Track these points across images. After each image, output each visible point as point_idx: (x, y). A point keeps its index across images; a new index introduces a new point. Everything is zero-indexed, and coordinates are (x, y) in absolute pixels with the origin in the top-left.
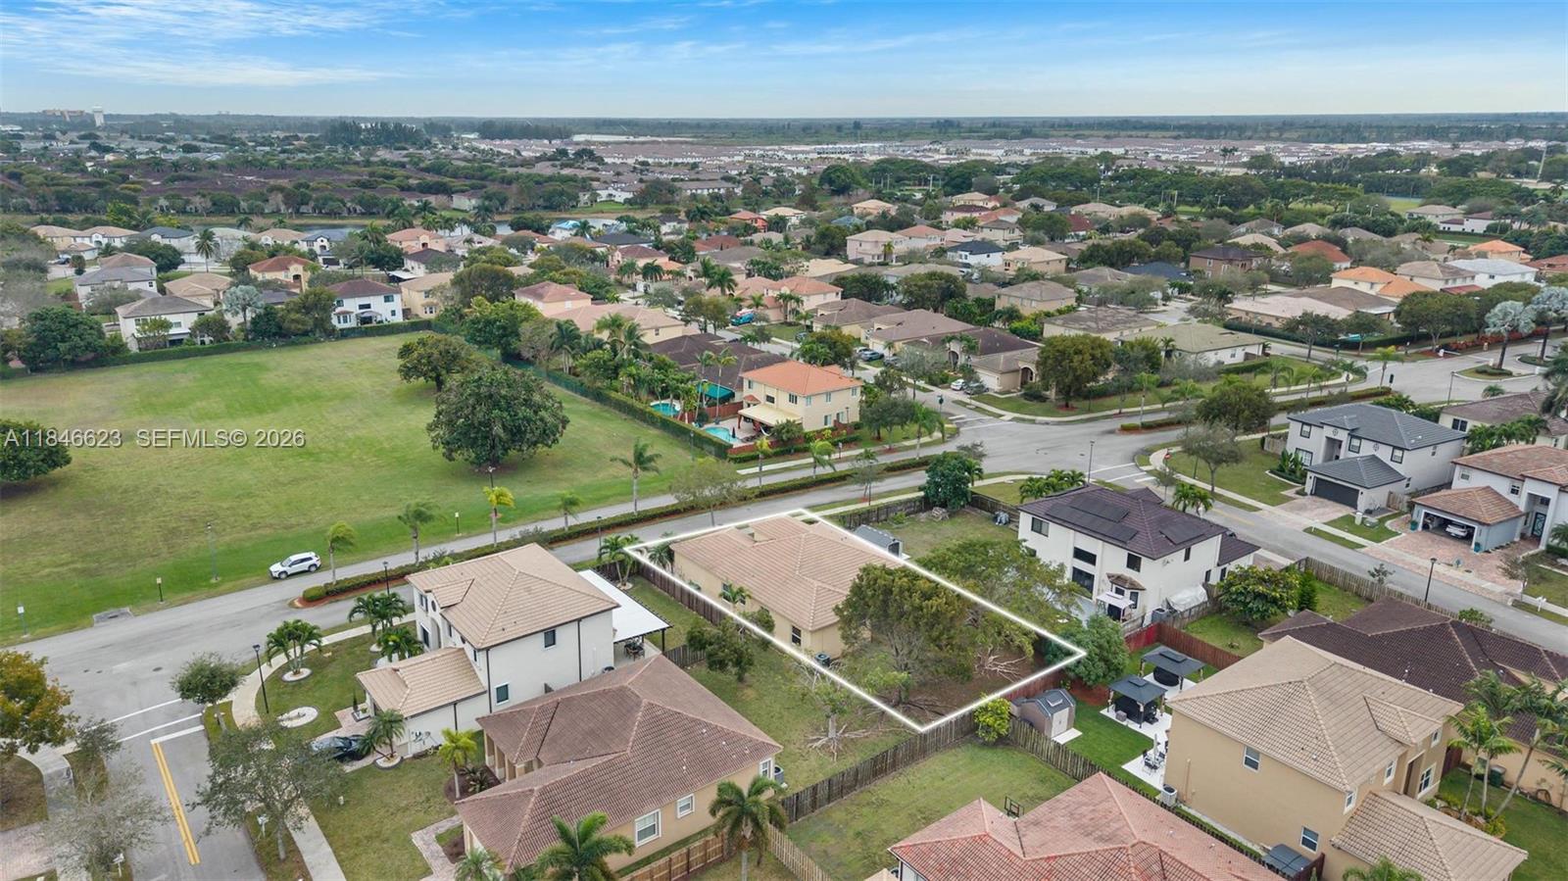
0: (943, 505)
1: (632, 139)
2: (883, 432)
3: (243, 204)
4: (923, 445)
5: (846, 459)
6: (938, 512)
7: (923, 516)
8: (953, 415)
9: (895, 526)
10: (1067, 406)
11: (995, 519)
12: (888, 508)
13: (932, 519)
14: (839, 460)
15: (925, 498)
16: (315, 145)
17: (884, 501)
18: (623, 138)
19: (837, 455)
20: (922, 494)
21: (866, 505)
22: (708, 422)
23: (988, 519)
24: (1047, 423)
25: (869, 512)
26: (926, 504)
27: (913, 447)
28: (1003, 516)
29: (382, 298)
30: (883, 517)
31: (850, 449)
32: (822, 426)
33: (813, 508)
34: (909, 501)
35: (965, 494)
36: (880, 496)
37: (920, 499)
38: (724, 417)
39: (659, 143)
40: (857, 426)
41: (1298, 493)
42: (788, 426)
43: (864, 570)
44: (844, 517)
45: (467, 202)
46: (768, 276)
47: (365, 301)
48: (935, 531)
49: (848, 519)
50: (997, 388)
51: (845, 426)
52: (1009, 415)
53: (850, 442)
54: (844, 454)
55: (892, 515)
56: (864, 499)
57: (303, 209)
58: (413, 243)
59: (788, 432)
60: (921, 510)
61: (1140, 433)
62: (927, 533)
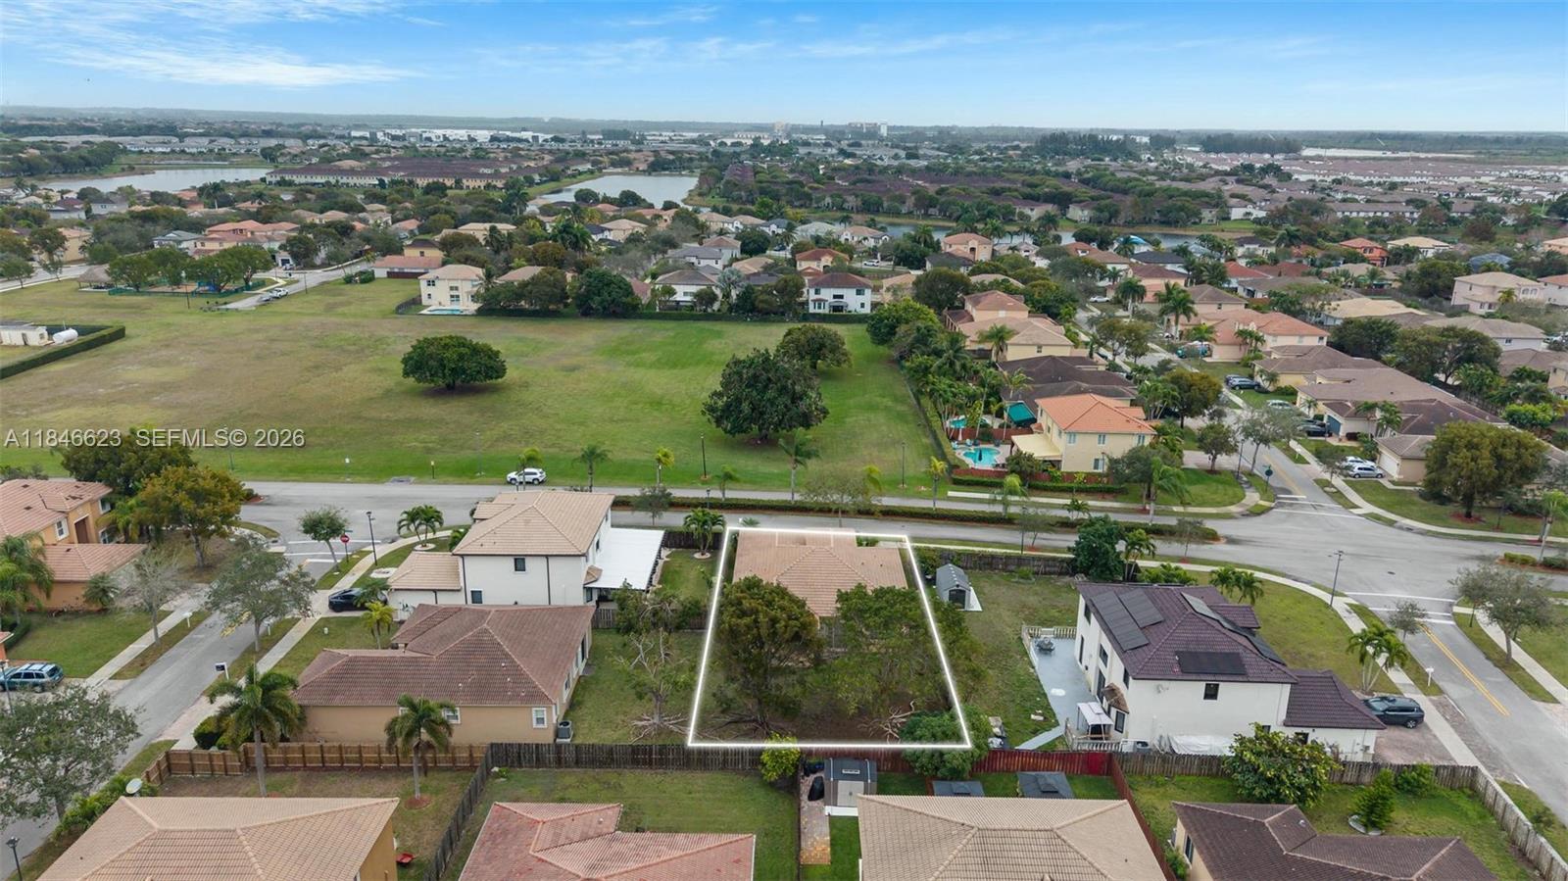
0: (1086, 571)
1: (1389, 154)
3: (885, 205)
6: (1080, 578)
7: (1067, 579)
8: (1290, 493)
10: (1468, 515)
15: (1072, 561)
16: (1026, 155)
18: (1378, 154)
20: (1070, 556)
24: (1409, 529)
29: (854, 291)
34: (1061, 560)
37: (1069, 561)
38: (1006, 440)
39: (1418, 159)
45: (1080, 213)
46: (1287, 311)
47: (839, 292)
50: (1396, 477)
52: (1369, 508)
57: (932, 211)
58: (962, 247)
60: (1068, 572)
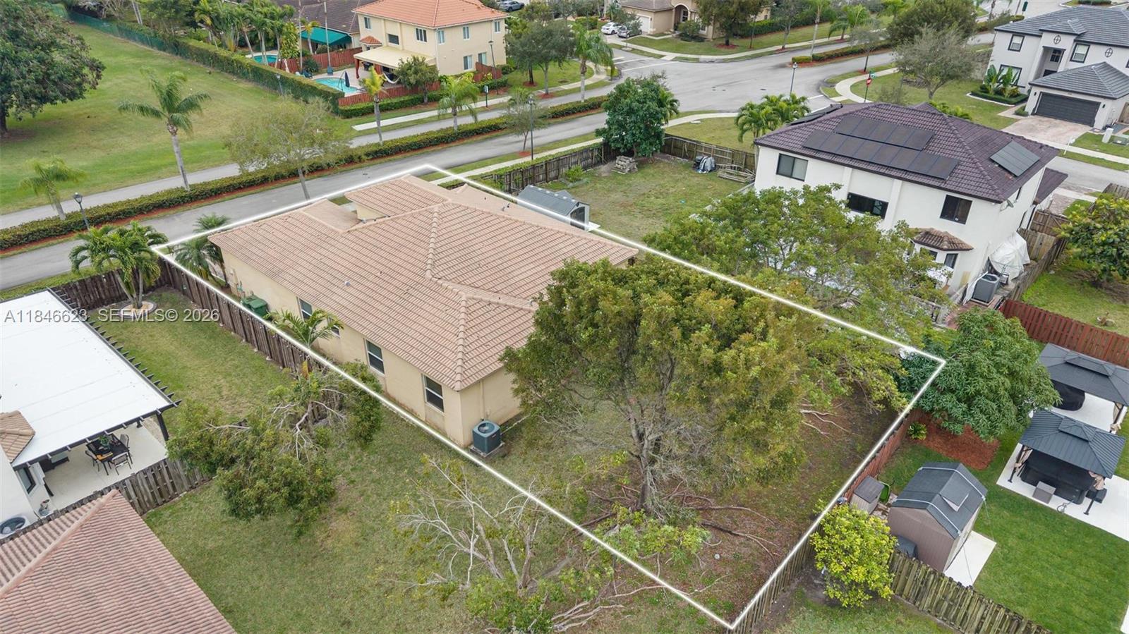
0: (629, 153)
2: (538, 74)
4: (588, 88)
5: (495, 108)
6: (623, 162)
7: (604, 169)
9: (571, 184)
10: (728, 44)
11: (697, 165)
12: (560, 161)
13: (615, 174)
14: (486, 109)
15: (606, 144)
17: (553, 152)
19: (483, 104)
20: (600, 140)
21: (528, 159)
22: (317, 71)
23: (686, 167)
24: (712, 62)
25: (534, 167)
26: (608, 152)
27: (578, 90)
28: (708, 162)
30: (553, 174)
31: (499, 95)
32: (461, 70)
33: (455, 168)
34: (586, 150)
35: (658, 135)
36: (544, 148)
37: (598, 148)
38: (339, 66)
40: (505, 70)
41: (1017, 113)
42: (416, 66)
43: (563, 275)
44: (500, 177)
48: (624, 188)
49: (506, 179)
50: (653, 30)
51: (490, 69)
52: (670, 56)
53: (498, 87)
54: (491, 102)
55: (564, 170)
56: (523, 154)
59: (416, 73)
60: (600, 162)
61: (812, 66)
62: (614, 190)
